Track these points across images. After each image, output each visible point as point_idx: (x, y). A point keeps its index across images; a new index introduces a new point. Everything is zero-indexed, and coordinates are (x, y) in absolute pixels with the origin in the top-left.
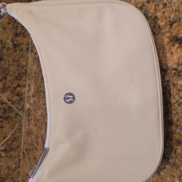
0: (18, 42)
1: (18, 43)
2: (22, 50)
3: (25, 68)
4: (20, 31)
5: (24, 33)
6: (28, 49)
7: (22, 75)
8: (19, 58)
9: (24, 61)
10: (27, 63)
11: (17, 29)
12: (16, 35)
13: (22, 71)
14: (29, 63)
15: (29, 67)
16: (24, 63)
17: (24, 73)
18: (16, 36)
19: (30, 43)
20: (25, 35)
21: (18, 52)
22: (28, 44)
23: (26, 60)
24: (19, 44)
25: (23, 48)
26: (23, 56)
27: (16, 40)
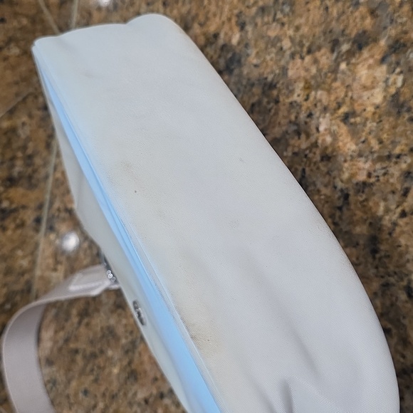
0: (12, 202)
1: (14, 206)
2: (22, 225)
3: (27, 277)
4: (21, 169)
5: (30, 177)
6: (38, 221)
7: (18, 298)
8: (13, 250)
9: (24, 257)
10: (33, 263)
11: (13, 166)
12: (8, 183)
13: (18, 287)
14: (39, 260)
15: (38, 273)
16: (25, 263)
17: (22, 291)
18: (11, 186)
19: (47, 205)
20: (34, 181)
21: (9, 233)
22: (40, 207)
24: (15, 210)
25: (25, 218)
26: (22, 244)
27: (8, 199)
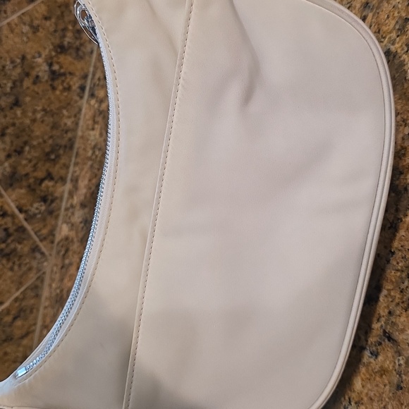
0: (61, 67)
1: (62, 71)
2: (69, 89)
3: (70, 135)
4: (70, 41)
5: (78, 49)
6: (82, 88)
7: (61, 152)
8: (60, 108)
9: (69, 117)
10: (77, 124)
11: (64, 36)
12: (59, 50)
13: (63, 142)
14: (81, 123)
15: (80, 133)
16: (69, 122)
17: (65, 147)
18: (61, 53)
19: (90, 77)
20: (81, 53)
21: (58, 92)
22: (85, 77)
23: (75, 116)
24: (64, 74)
25: (71, 83)
26: (68, 105)
27: (58, 63)
